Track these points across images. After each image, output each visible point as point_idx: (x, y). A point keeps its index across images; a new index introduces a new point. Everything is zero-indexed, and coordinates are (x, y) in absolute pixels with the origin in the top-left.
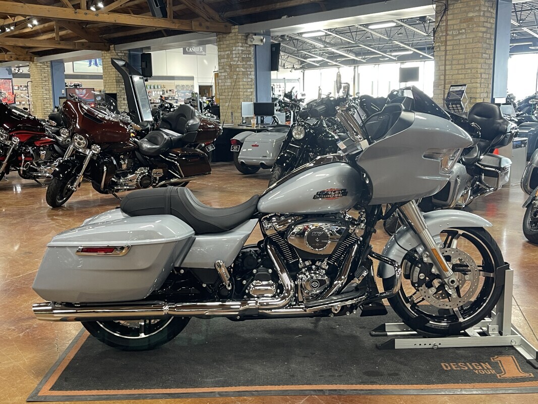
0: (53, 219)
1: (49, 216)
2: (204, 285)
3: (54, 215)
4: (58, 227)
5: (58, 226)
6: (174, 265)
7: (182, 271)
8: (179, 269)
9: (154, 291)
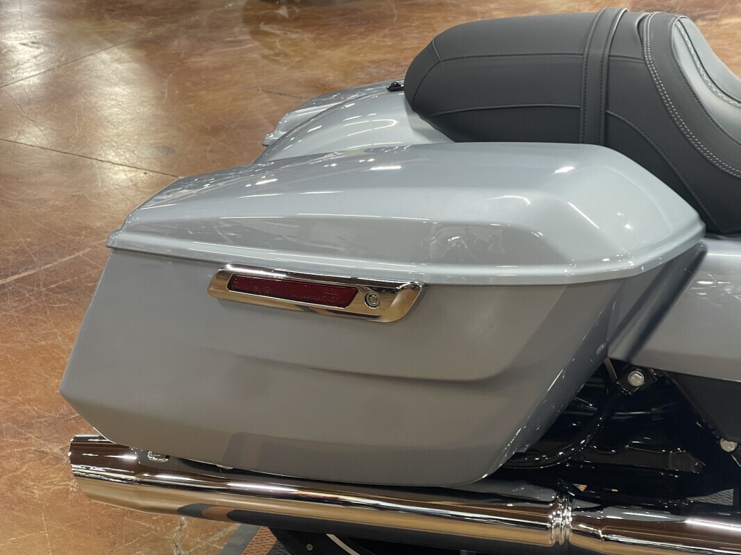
0: (256, 33)
1: (247, 21)
2: (728, 446)
3: (259, 19)
4: (265, 62)
5: (265, 57)
6: (606, 350)
7: (637, 379)
8: (624, 367)
9: (518, 455)
